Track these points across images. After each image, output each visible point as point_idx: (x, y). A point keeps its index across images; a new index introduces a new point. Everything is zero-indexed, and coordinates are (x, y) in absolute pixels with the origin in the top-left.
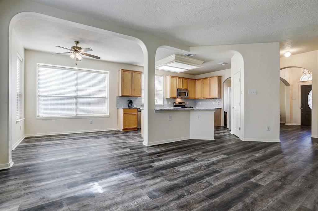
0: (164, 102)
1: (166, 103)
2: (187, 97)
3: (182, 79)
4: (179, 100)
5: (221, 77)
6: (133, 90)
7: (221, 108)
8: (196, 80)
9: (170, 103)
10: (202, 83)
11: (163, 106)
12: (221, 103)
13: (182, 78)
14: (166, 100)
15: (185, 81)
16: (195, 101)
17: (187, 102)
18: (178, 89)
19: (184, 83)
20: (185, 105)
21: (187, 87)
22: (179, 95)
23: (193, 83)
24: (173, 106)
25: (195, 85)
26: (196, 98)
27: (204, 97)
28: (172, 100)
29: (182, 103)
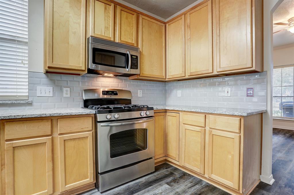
0: (31, 89)
1: (46, 90)
2: (133, 71)
3: (111, 8)
4: (107, 83)
8: (165, 23)
9: (67, 92)
10: (187, 27)
11: (29, 104)
15: (127, 18)
16: (166, 86)
17: (139, 91)
18: (91, 36)
19: (122, 25)
20: (130, 100)
21: (133, 40)
22: (94, 62)
23: (157, 31)
24: (82, 104)
25: (162, 37)
26: (165, 78)
27: (193, 70)
28: (79, 82)
29: (116, 94)
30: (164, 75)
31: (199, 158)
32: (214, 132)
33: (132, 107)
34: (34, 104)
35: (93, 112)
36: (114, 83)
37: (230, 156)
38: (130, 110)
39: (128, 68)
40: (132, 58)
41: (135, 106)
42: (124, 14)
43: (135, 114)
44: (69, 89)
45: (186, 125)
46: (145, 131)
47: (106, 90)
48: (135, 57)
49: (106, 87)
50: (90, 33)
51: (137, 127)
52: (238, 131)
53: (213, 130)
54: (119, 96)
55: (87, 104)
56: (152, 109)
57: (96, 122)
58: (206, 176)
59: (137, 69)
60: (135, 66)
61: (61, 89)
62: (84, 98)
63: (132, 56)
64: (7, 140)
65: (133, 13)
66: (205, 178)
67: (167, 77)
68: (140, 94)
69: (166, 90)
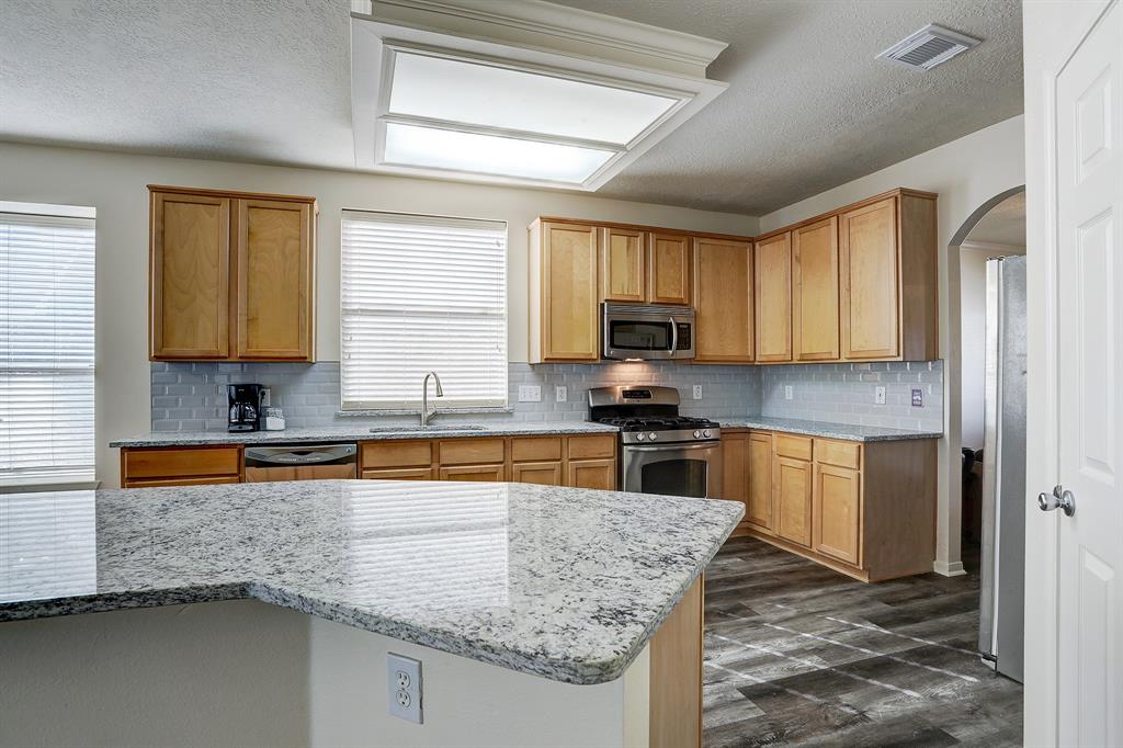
0: (512, 390)
1: (531, 392)
2: (684, 354)
3: (639, 241)
4: (630, 374)
5: (932, 197)
6: (241, 319)
7: (934, 440)
8: (752, 241)
9: (561, 394)
10: (795, 259)
11: (509, 414)
12: (936, 396)
13: (639, 229)
14: (529, 374)
15: (668, 252)
16: (760, 375)
17: (695, 387)
18: (606, 300)
19: (660, 266)
20: (676, 406)
21: (680, 292)
22: (612, 345)
23: (733, 263)
24: (585, 414)
25: (745, 273)
26: (752, 359)
27: (806, 350)
28: (581, 375)
29: (649, 396)
30: (750, 353)
31: (802, 519)
32: (825, 469)
33: (680, 421)
34: (515, 414)
35: (617, 429)
36: (644, 374)
37: (846, 510)
38: (675, 427)
39: (671, 348)
40: (678, 328)
41: (686, 420)
42: (663, 245)
43: (686, 435)
44: (565, 388)
45: (782, 458)
46: (702, 464)
47: (628, 388)
48: (685, 326)
49: (627, 382)
50: (605, 295)
51: (689, 456)
52: (855, 466)
53: (824, 466)
54: (655, 400)
55: (597, 414)
56: (716, 425)
57: (620, 444)
58: (814, 549)
59: (689, 348)
60: (684, 342)
61: (553, 389)
62: (592, 405)
63: (678, 325)
64: (516, 462)
65: (678, 238)
66: (812, 554)
67: (757, 359)
68: (697, 392)
69: (759, 382)
